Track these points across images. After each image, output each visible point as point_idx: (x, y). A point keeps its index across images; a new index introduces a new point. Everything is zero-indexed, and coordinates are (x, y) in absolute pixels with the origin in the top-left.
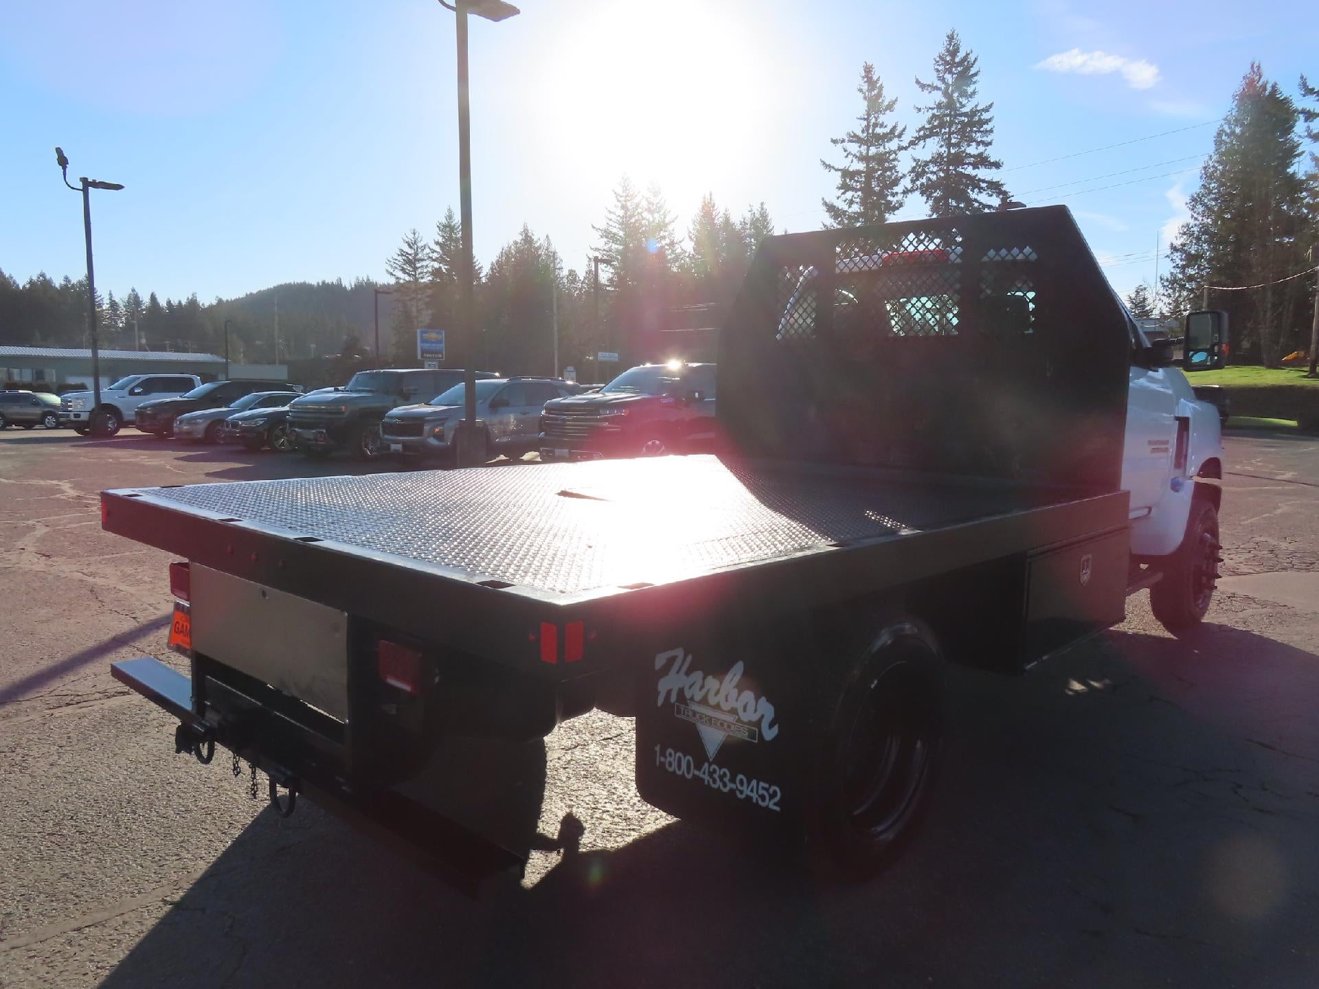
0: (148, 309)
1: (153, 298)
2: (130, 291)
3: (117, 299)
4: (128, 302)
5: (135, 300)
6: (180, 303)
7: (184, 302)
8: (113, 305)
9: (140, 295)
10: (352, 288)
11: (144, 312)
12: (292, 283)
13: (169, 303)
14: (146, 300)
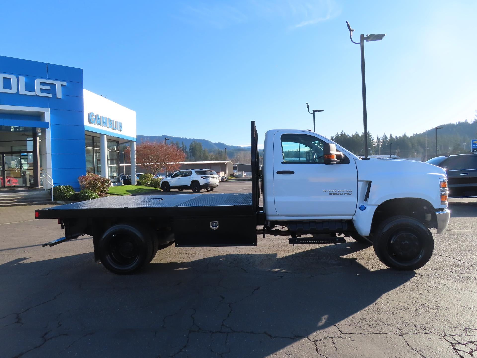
0: (389, 140)
1: (391, 136)
2: (384, 134)
3: (379, 137)
4: (383, 138)
5: (385, 137)
6: (400, 137)
7: (402, 136)
8: (378, 139)
9: (386, 135)
10: (472, 123)
11: (388, 141)
12: (445, 124)
13: (396, 137)
14: (388, 137)
